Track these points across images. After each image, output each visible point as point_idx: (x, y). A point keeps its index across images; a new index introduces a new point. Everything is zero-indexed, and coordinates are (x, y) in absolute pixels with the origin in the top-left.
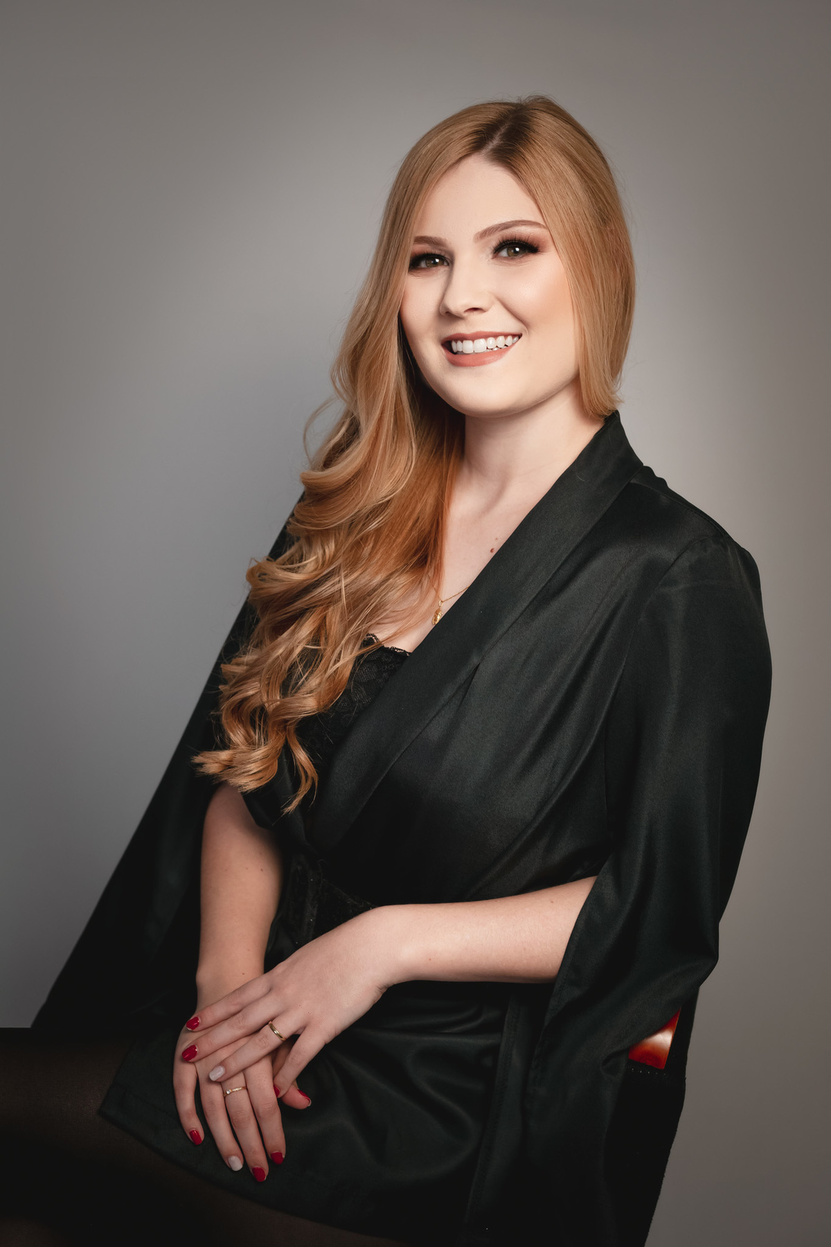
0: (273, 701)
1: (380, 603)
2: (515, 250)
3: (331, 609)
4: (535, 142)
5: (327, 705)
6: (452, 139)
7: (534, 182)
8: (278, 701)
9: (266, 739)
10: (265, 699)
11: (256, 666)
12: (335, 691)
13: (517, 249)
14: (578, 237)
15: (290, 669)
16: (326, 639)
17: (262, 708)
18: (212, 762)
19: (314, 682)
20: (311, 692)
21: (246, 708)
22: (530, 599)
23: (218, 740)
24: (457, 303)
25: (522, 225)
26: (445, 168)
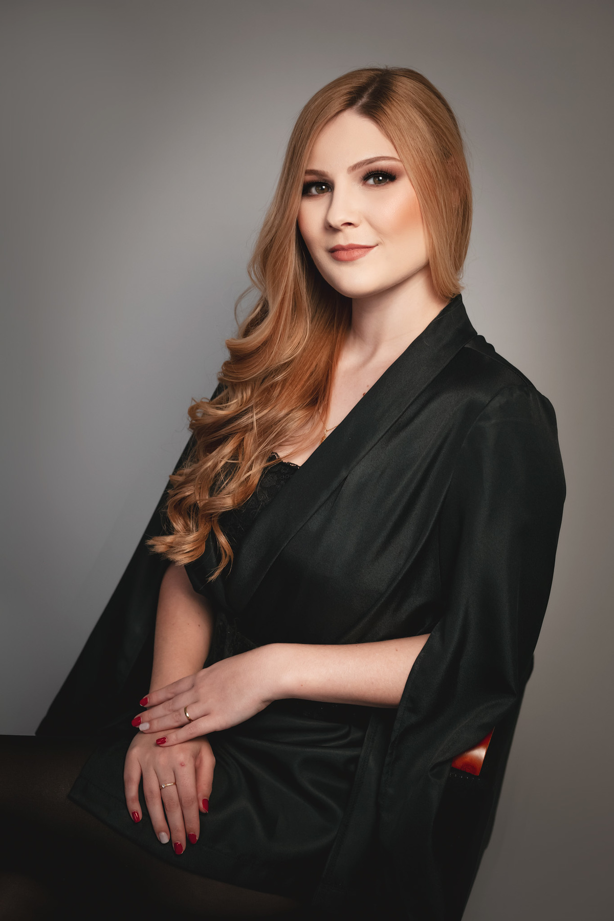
0: (202, 499)
1: (281, 431)
2: (379, 179)
3: (247, 434)
4: (393, 99)
5: (240, 504)
6: (332, 98)
7: (391, 128)
8: (206, 500)
9: (197, 527)
10: (197, 498)
11: (192, 475)
12: (246, 493)
13: (381, 178)
14: (426, 169)
15: (216, 477)
16: (243, 455)
17: (195, 505)
18: (160, 544)
19: (233, 486)
20: (229, 493)
21: (184, 505)
22: (386, 430)
23: (165, 528)
24: (336, 219)
25: (383, 160)
26: (326, 120)
